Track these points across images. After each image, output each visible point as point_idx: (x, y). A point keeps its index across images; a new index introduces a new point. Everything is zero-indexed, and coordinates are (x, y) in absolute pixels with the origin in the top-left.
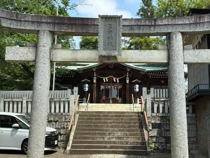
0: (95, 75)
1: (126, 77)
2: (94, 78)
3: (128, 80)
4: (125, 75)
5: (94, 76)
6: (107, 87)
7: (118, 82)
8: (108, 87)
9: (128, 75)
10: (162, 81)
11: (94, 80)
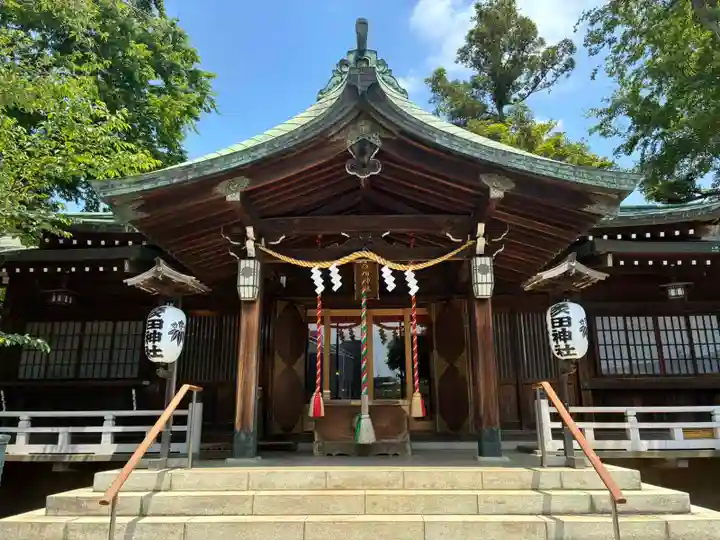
0: (250, 245)
1: (472, 252)
2: (244, 264)
3: (489, 277)
4: (458, 245)
5: (244, 255)
6: (346, 332)
7: (414, 289)
8: (351, 332)
9: (481, 243)
10: (676, 288)
11: (242, 280)
